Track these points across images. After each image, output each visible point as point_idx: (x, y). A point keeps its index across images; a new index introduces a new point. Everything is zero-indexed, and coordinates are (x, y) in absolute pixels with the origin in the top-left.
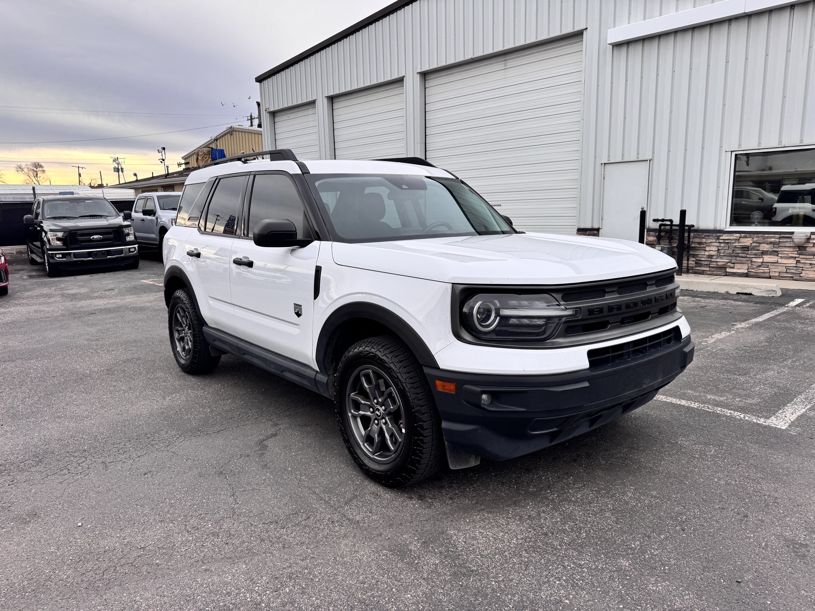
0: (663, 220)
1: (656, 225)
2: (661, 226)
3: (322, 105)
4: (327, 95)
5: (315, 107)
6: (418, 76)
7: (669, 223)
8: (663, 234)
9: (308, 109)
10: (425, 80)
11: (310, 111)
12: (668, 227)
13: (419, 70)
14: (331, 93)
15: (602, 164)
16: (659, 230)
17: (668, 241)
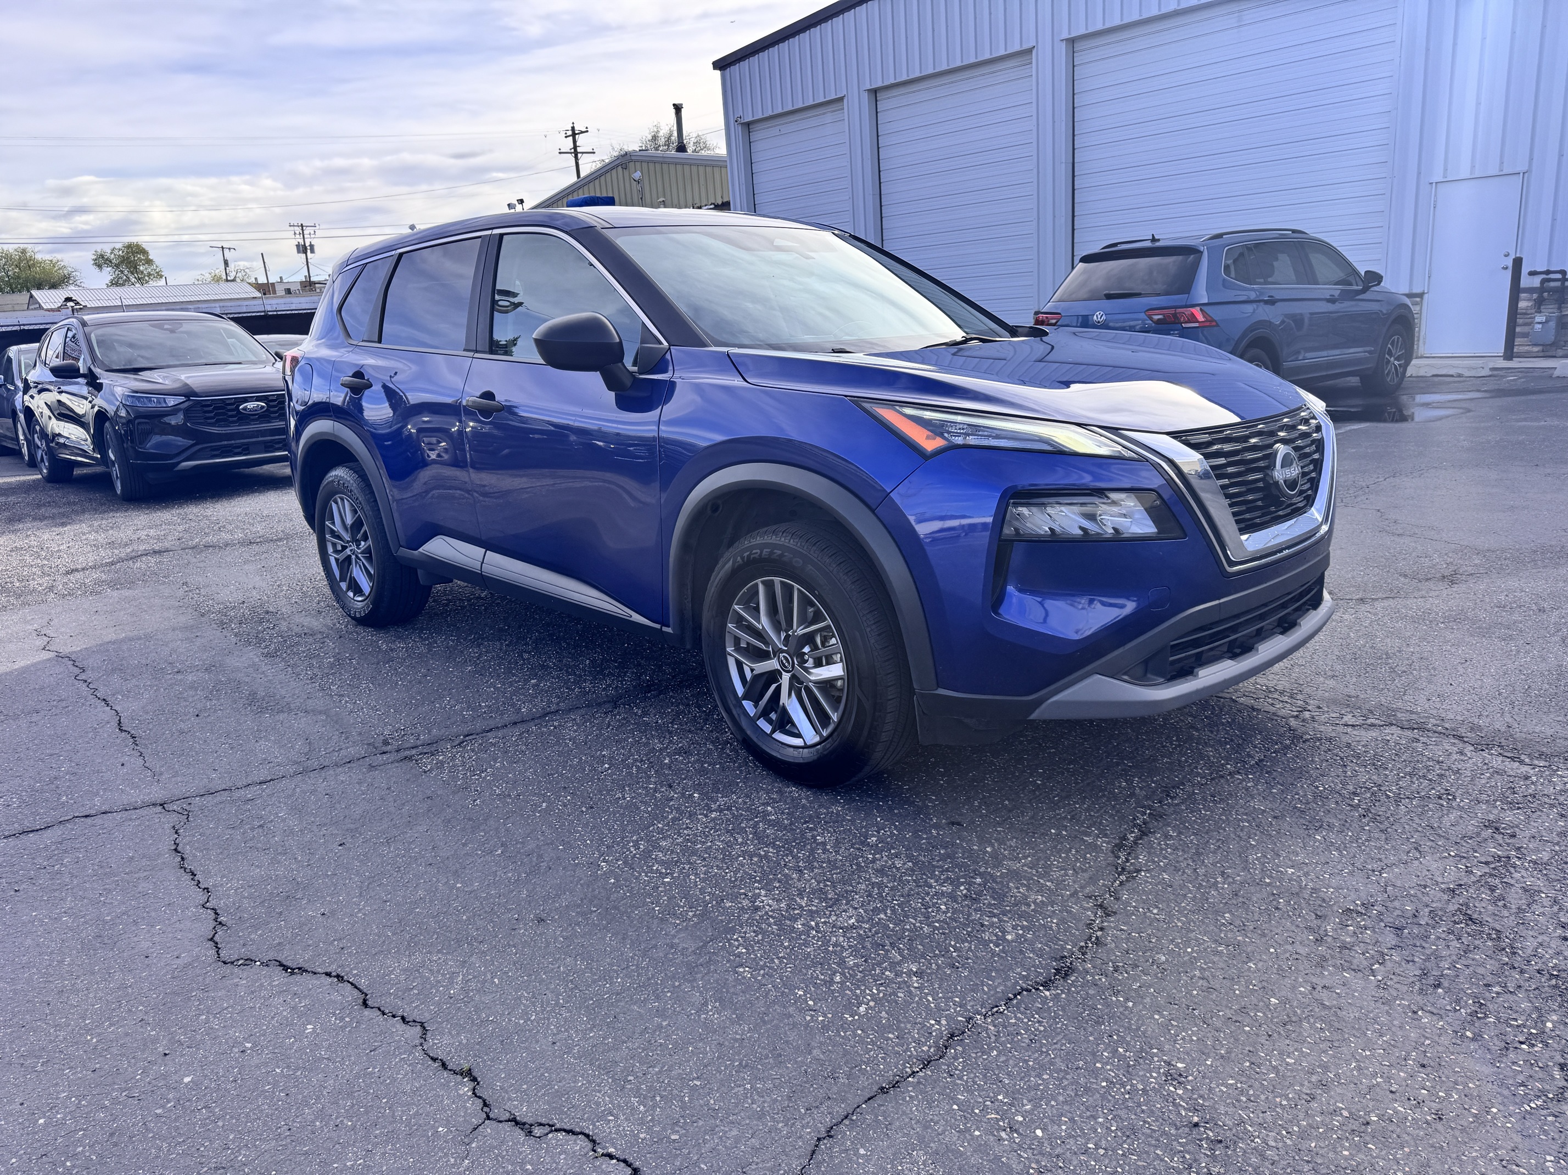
0: (1548, 272)
1: (1536, 282)
2: (1543, 281)
3: (857, 105)
4: (869, 87)
5: (843, 109)
6: (1064, 44)
7: (1559, 276)
8: (1546, 294)
9: (824, 114)
10: (1073, 52)
11: (829, 118)
12: (1558, 284)
13: (1065, 35)
14: (879, 84)
15: (1431, 183)
16: (1541, 289)
17: (1556, 306)
